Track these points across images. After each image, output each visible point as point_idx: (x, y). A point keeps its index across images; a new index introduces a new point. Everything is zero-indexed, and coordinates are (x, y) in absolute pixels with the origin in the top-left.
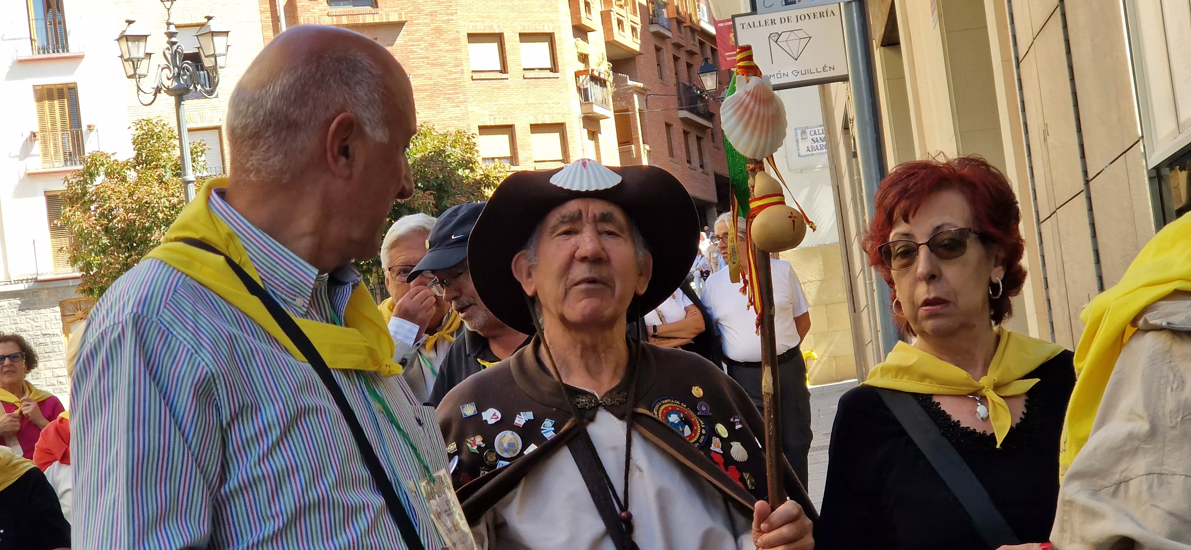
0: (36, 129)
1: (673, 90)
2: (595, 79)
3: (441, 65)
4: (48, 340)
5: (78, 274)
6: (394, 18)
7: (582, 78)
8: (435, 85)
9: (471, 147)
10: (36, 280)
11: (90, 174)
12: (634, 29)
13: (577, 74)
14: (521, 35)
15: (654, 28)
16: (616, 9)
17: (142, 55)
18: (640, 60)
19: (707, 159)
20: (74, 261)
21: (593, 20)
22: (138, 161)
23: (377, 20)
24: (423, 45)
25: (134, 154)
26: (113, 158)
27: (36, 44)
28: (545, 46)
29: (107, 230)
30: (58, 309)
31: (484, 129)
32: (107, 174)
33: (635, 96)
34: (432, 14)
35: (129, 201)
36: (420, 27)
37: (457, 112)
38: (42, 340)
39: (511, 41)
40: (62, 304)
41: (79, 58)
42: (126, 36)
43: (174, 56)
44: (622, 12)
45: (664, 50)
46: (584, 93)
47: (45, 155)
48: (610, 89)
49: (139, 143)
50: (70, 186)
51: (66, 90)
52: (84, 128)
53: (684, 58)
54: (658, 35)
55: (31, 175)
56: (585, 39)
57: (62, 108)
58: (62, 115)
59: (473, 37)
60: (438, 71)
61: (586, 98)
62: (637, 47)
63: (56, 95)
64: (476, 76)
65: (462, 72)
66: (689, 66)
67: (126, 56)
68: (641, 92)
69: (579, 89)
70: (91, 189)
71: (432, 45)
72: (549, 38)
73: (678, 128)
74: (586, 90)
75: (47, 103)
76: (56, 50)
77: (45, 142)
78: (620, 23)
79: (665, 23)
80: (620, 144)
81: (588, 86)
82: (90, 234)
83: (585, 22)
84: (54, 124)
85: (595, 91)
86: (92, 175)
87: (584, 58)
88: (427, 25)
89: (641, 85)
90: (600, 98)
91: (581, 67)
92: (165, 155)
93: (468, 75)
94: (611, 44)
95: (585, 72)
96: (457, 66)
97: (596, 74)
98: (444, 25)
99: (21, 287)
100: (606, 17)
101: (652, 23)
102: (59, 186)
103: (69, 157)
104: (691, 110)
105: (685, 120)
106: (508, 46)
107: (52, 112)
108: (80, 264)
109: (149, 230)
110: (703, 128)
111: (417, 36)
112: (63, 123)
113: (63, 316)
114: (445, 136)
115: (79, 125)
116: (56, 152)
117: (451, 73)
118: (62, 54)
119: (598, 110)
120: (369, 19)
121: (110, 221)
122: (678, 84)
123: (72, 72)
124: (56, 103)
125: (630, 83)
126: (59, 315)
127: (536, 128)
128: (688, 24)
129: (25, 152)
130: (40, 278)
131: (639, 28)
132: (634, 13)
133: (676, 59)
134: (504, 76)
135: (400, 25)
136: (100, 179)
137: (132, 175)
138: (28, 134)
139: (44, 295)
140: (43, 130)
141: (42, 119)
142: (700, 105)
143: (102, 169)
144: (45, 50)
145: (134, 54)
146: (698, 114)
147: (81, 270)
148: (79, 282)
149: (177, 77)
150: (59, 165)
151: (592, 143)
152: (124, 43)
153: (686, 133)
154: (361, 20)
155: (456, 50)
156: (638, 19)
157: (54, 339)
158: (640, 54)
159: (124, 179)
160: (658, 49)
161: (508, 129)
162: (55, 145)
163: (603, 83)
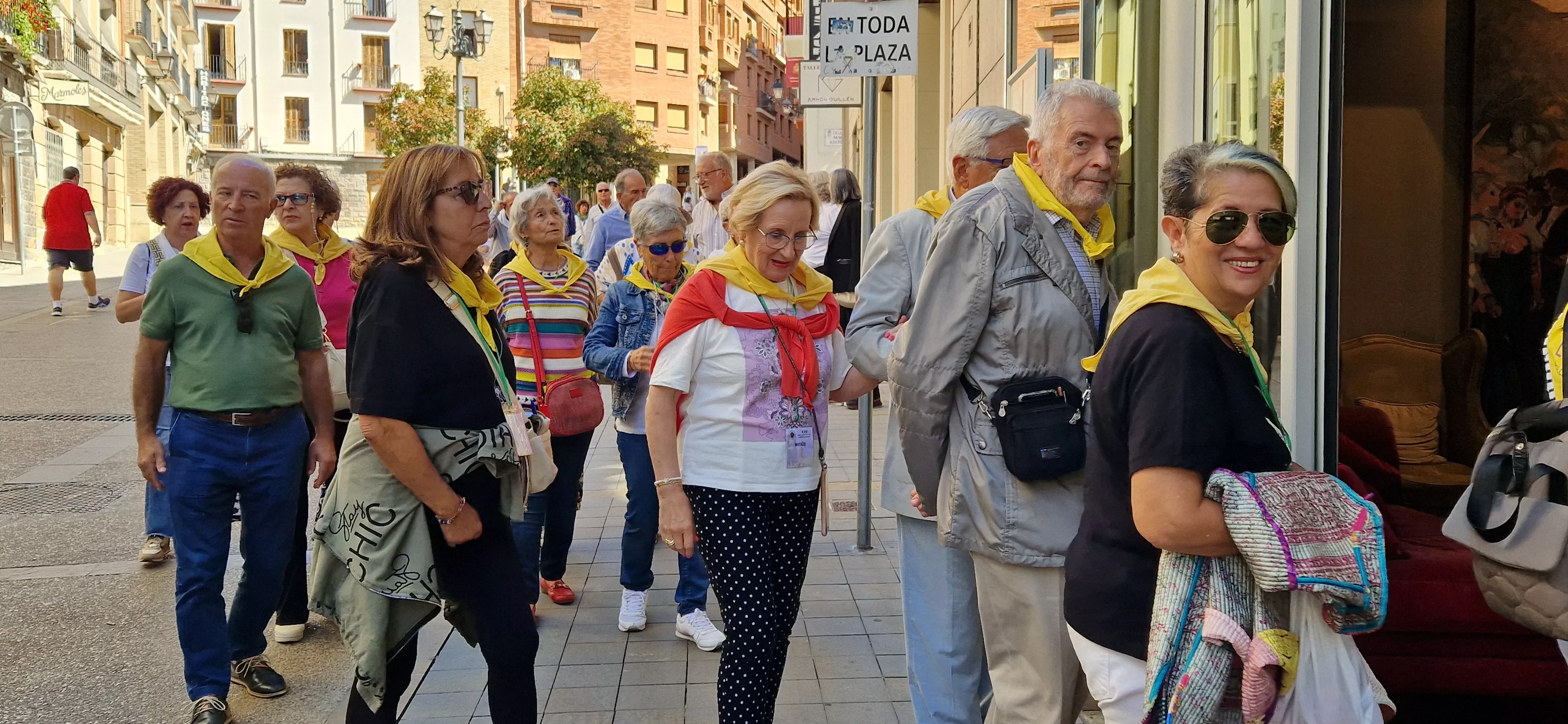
0: (360, 61)
1: (755, 95)
2: (709, 81)
3: (618, 59)
4: (357, 194)
5: (382, 156)
6: (591, 25)
7: (702, 79)
8: (613, 70)
9: (631, 113)
10: (353, 156)
11: (395, 95)
12: (736, 53)
13: (700, 76)
14: (668, 47)
15: (748, 55)
16: (726, 39)
17: (439, 29)
18: (737, 74)
19: (769, 138)
20: (380, 147)
21: (712, 44)
22: (425, 91)
23: (581, 25)
24: (608, 45)
25: (424, 87)
26: (410, 88)
27: (366, 9)
28: (682, 56)
29: (403, 132)
30: (365, 175)
31: (639, 102)
32: (407, 98)
33: (732, 95)
34: (615, 26)
35: (419, 116)
36: (607, 33)
37: (624, 89)
38: (353, 193)
39: (662, 50)
40: (368, 173)
41: (392, 22)
42: (431, 17)
43: (458, 32)
44: (730, 41)
45: (753, 69)
46: (702, 89)
47: (366, 79)
48: (718, 88)
49: (428, 81)
50: (383, 102)
51: (382, 42)
52: (392, 65)
53: (764, 76)
54: (749, 59)
55: (356, 91)
56: (706, 55)
57: (379, 51)
58: (379, 56)
59: (639, 44)
60: (615, 62)
61: (703, 92)
62: (737, 66)
63: (376, 42)
64: (638, 69)
65: (630, 65)
66: (766, 81)
67: (429, 27)
68: (736, 93)
69: (699, 86)
70: (395, 104)
71: (613, 46)
72: (685, 51)
73: (755, 118)
74: (703, 87)
75: (369, 47)
76: (378, 14)
77: (366, 71)
78: (728, 48)
79: (755, 53)
80: (720, 123)
81: (705, 85)
82: (392, 133)
83: (707, 45)
84: (373, 60)
85: (708, 88)
86: (396, 97)
87: (704, 67)
88: (611, 32)
89: (736, 88)
90: (711, 93)
91: (702, 72)
92: (443, 90)
93: (633, 68)
94: (721, 61)
95: (704, 76)
96: (626, 61)
97: (710, 78)
98: (622, 35)
99: (343, 159)
100: (720, 43)
101: (747, 51)
102: (375, 100)
103: (380, 83)
104: (764, 108)
105: (760, 114)
106: (659, 53)
107: (372, 53)
108: (385, 150)
109: (429, 135)
110: (770, 120)
111: (604, 38)
112: (379, 61)
113: (368, 180)
114: (617, 103)
115: (389, 64)
116: (373, 78)
117: (623, 65)
118: (381, 18)
119: (709, 100)
120: (576, 24)
121: (406, 126)
122: (758, 91)
123: (387, 31)
124: (375, 48)
125: (730, 86)
126: (365, 179)
127: (670, 106)
128: (769, 54)
129: (353, 76)
130: (356, 155)
131: (739, 53)
132: (738, 43)
133: (759, 75)
134: (655, 71)
135: (596, 29)
136: (401, 100)
137: (421, 100)
138: (355, 66)
139: (357, 166)
140: (365, 63)
141: (365, 56)
142: (770, 106)
143: (403, 94)
144: (371, 13)
145: (434, 28)
146: (768, 111)
147: (385, 154)
148: (383, 161)
149: (459, 45)
150: (374, 87)
151: (703, 120)
152: (428, 19)
153: (759, 122)
154: (571, 24)
155: (628, 51)
156: (739, 48)
157: (361, 194)
158: (737, 69)
159: (416, 102)
160: (749, 68)
161: (654, 104)
162: (372, 74)
163: (714, 84)
